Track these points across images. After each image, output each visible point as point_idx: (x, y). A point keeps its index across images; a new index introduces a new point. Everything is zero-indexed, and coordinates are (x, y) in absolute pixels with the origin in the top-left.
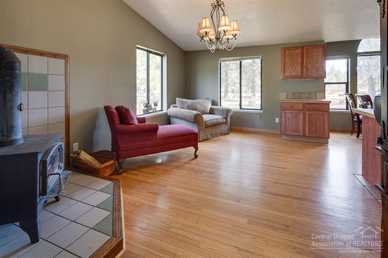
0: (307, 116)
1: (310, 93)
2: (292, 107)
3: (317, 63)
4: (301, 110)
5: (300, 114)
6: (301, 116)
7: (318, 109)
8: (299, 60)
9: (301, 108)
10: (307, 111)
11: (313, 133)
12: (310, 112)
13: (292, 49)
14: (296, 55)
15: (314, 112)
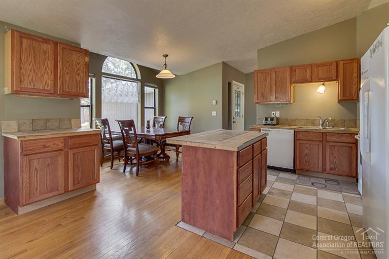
0: (71, 156)
1: (61, 120)
2: (44, 146)
3: (78, 74)
4: (61, 150)
5: (60, 158)
6: (61, 160)
7: (87, 143)
8: (50, 64)
9: (61, 145)
10: (71, 149)
11: (79, 183)
12: (75, 151)
13: (36, 40)
14: (45, 53)
15: (81, 150)
